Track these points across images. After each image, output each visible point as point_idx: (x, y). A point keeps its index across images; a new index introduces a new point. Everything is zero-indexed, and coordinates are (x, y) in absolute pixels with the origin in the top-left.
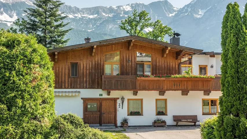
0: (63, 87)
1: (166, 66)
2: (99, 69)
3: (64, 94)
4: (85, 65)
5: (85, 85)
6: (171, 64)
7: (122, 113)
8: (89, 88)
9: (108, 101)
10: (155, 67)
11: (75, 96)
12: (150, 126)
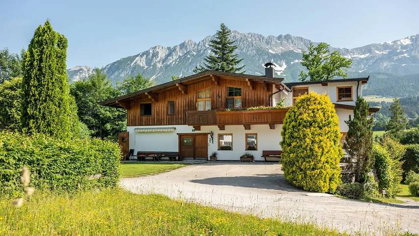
0: (163, 124)
1: (256, 99)
2: (192, 106)
3: (161, 130)
4: (180, 103)
5: (180, 121)
6: (262, 96)
7: (212, 148)
8: (183, 124)
9: (201, 136)
10: (244, 100)
11: (171, 132)
12: (239, 161)
